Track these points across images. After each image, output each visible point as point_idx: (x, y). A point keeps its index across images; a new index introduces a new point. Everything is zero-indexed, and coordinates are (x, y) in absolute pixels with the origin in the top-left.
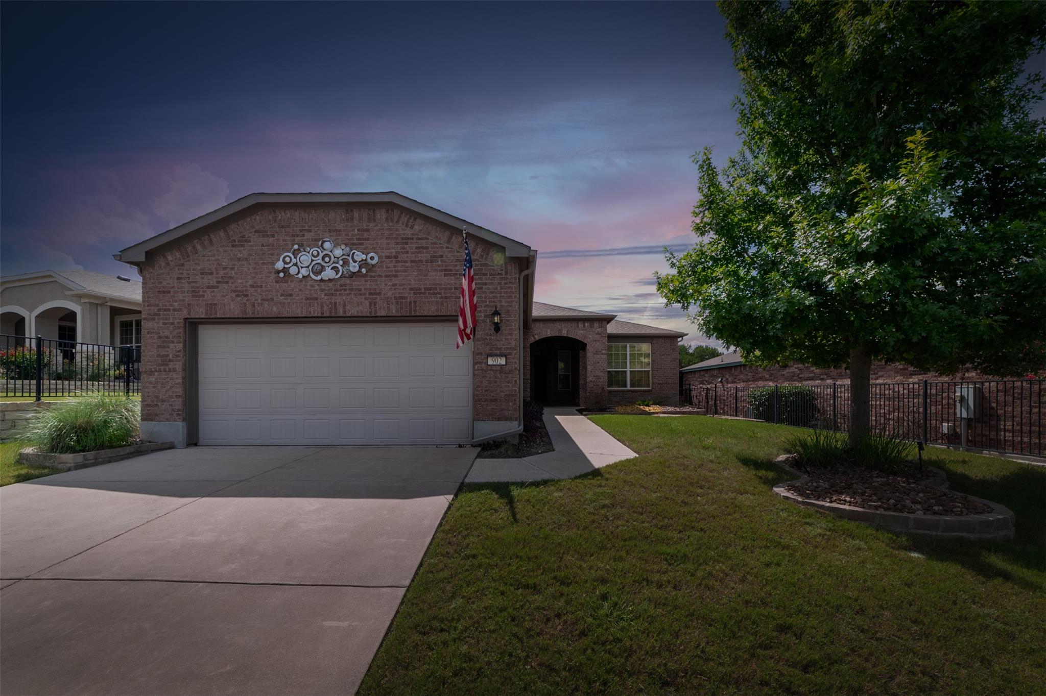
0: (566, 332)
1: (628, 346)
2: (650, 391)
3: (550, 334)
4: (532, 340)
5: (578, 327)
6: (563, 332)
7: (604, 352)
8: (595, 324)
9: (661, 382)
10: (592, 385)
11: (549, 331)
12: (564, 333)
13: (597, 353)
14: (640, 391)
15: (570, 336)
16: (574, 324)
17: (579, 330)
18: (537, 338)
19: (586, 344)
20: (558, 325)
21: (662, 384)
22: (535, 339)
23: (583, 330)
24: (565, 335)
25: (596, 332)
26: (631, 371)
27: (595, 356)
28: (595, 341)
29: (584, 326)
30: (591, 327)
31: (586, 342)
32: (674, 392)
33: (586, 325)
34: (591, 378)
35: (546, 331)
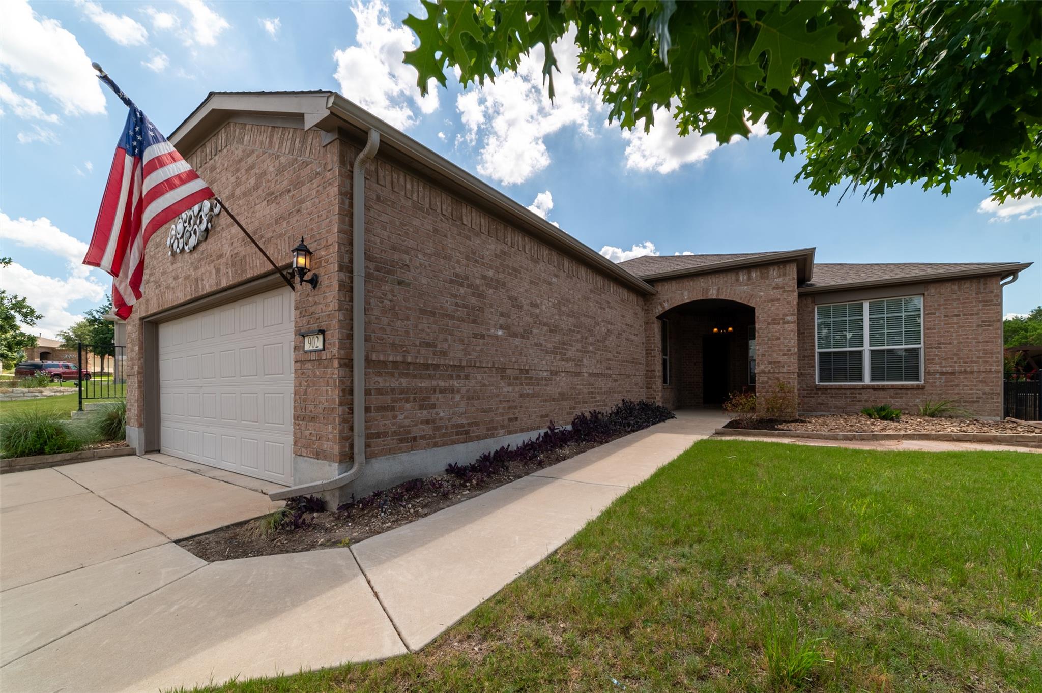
0: (715, 292)
1: (866, 305)
2: (918, 388)
3: (689, 298)
4: (659, 310)
5: (737, 280)
6: (710, 293)
7: (789, 318)
8: (771, 272)
9: (950, 369)
10: (766, 379)
11: (686, 293)
12: (713, 294)
13: (775, 322)
14: (893, 388)
15: (723, 298)
16: (731, 277)
17: (741, 286)
18: (667, 306)
19: (754, 309)
20: (701, 283)
21: (953, 373)
22: (664, 308)
23: (747, 285)
24: (714, 297)
25: (774, 284)
26: (872, 352)
27: (771, 327)
28: (772, 300)
29: (749, 278)
30: (762, 278)
31: (752, 305)
32: (987, 389)
33: (754, 275)
34: (762, 367)
35: (682, 294)
